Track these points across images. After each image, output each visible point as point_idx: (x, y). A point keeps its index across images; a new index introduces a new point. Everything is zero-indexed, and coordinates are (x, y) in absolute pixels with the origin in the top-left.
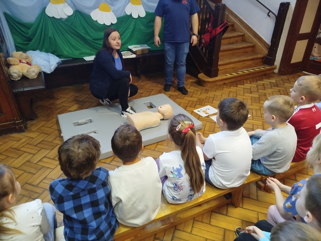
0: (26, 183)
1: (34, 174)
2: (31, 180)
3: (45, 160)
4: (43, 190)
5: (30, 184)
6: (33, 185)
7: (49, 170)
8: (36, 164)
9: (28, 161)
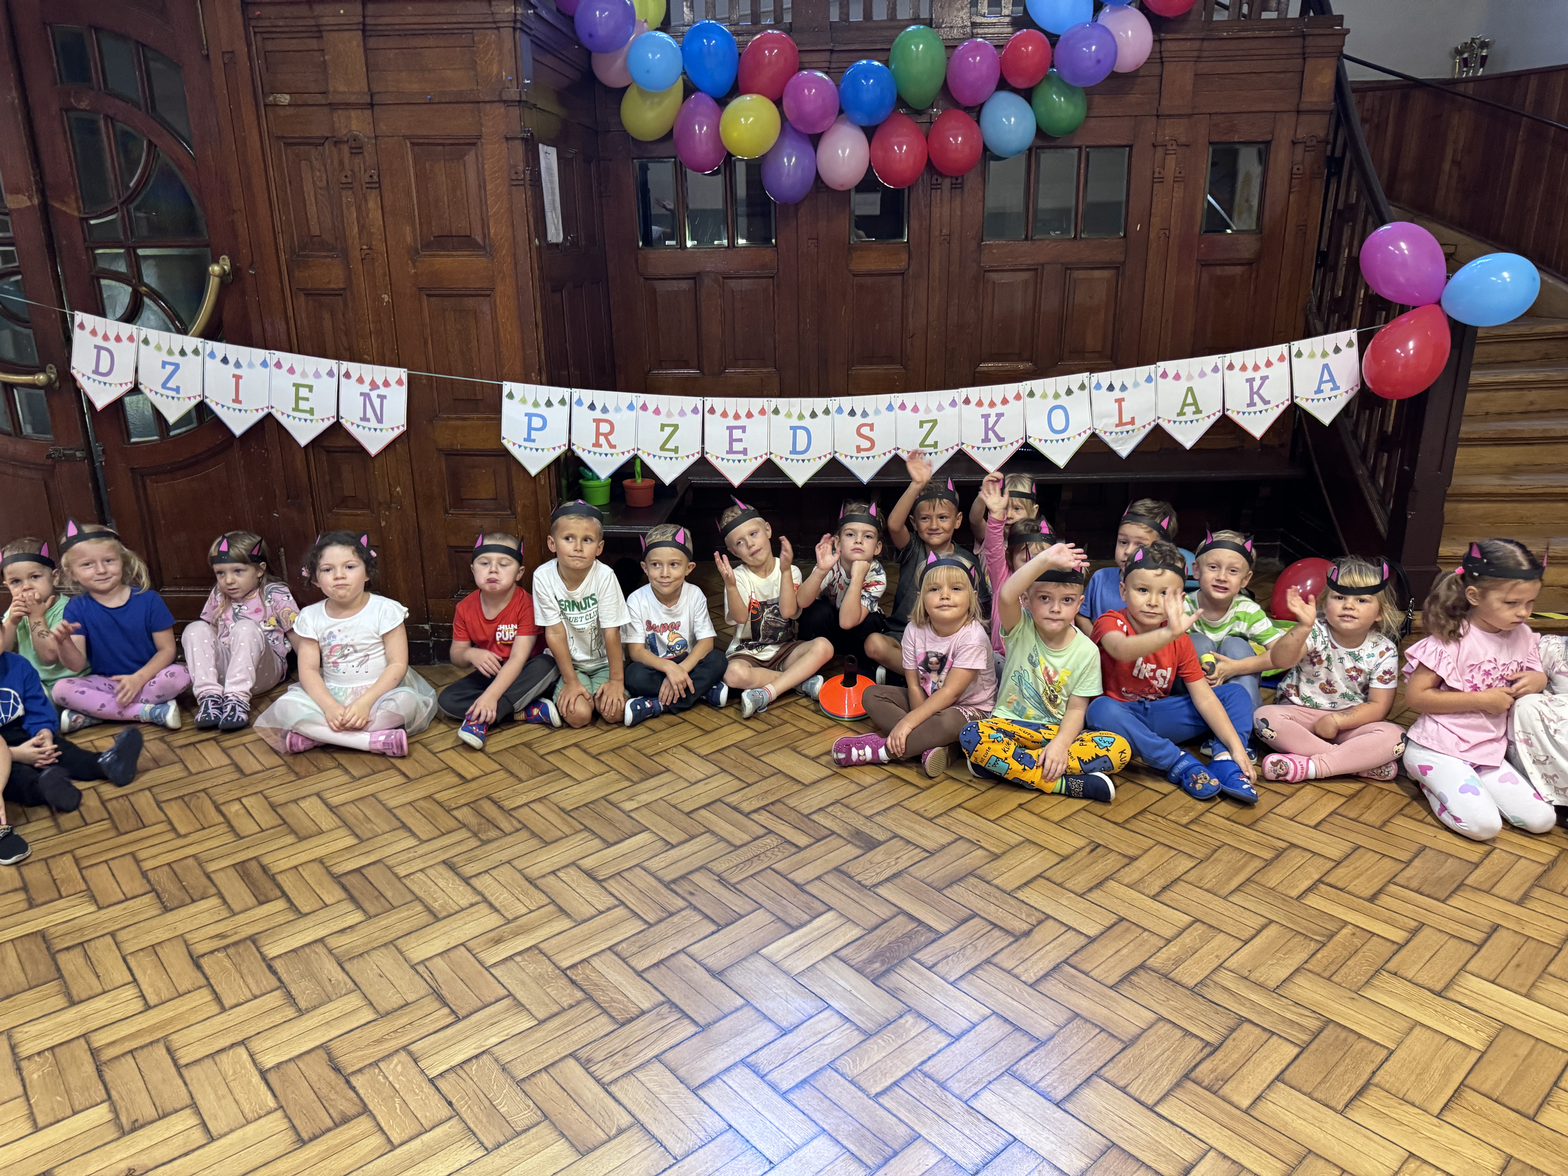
0: (488, 798)
1: (521, 781)
2: (502, 794)
3: (573, 753)
4: (519, 826)
5: (495, 803)
6: (501, 808)
7: (567, 782)
8: (542, 757)
9: (528, 745)
